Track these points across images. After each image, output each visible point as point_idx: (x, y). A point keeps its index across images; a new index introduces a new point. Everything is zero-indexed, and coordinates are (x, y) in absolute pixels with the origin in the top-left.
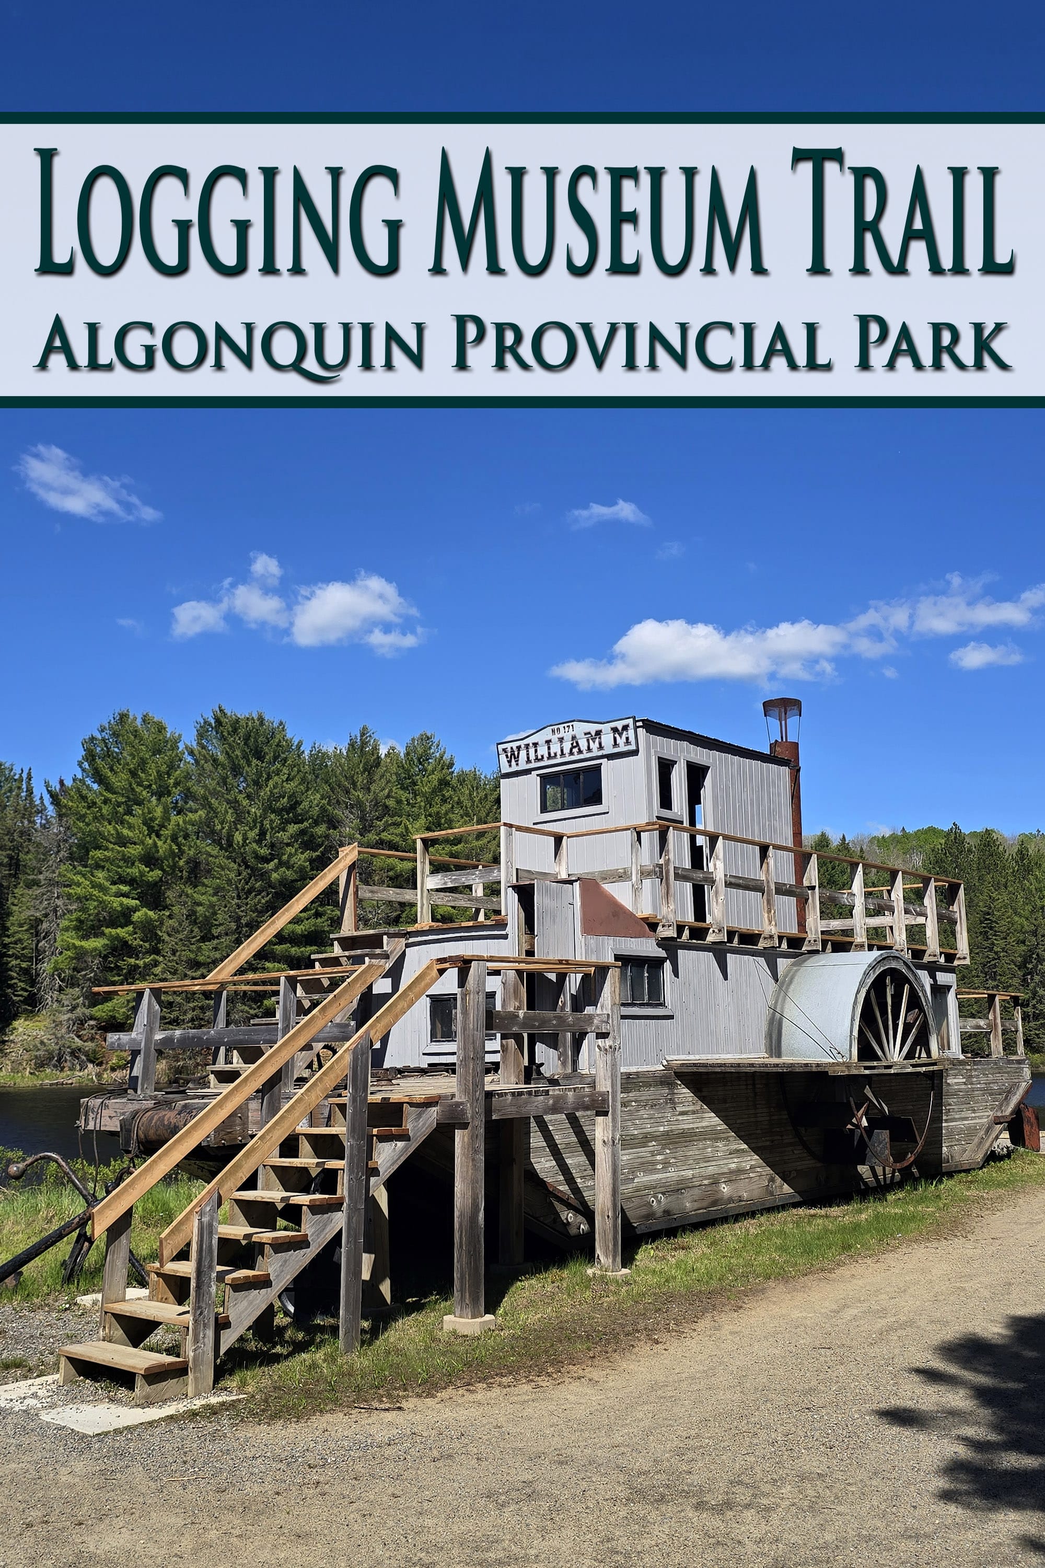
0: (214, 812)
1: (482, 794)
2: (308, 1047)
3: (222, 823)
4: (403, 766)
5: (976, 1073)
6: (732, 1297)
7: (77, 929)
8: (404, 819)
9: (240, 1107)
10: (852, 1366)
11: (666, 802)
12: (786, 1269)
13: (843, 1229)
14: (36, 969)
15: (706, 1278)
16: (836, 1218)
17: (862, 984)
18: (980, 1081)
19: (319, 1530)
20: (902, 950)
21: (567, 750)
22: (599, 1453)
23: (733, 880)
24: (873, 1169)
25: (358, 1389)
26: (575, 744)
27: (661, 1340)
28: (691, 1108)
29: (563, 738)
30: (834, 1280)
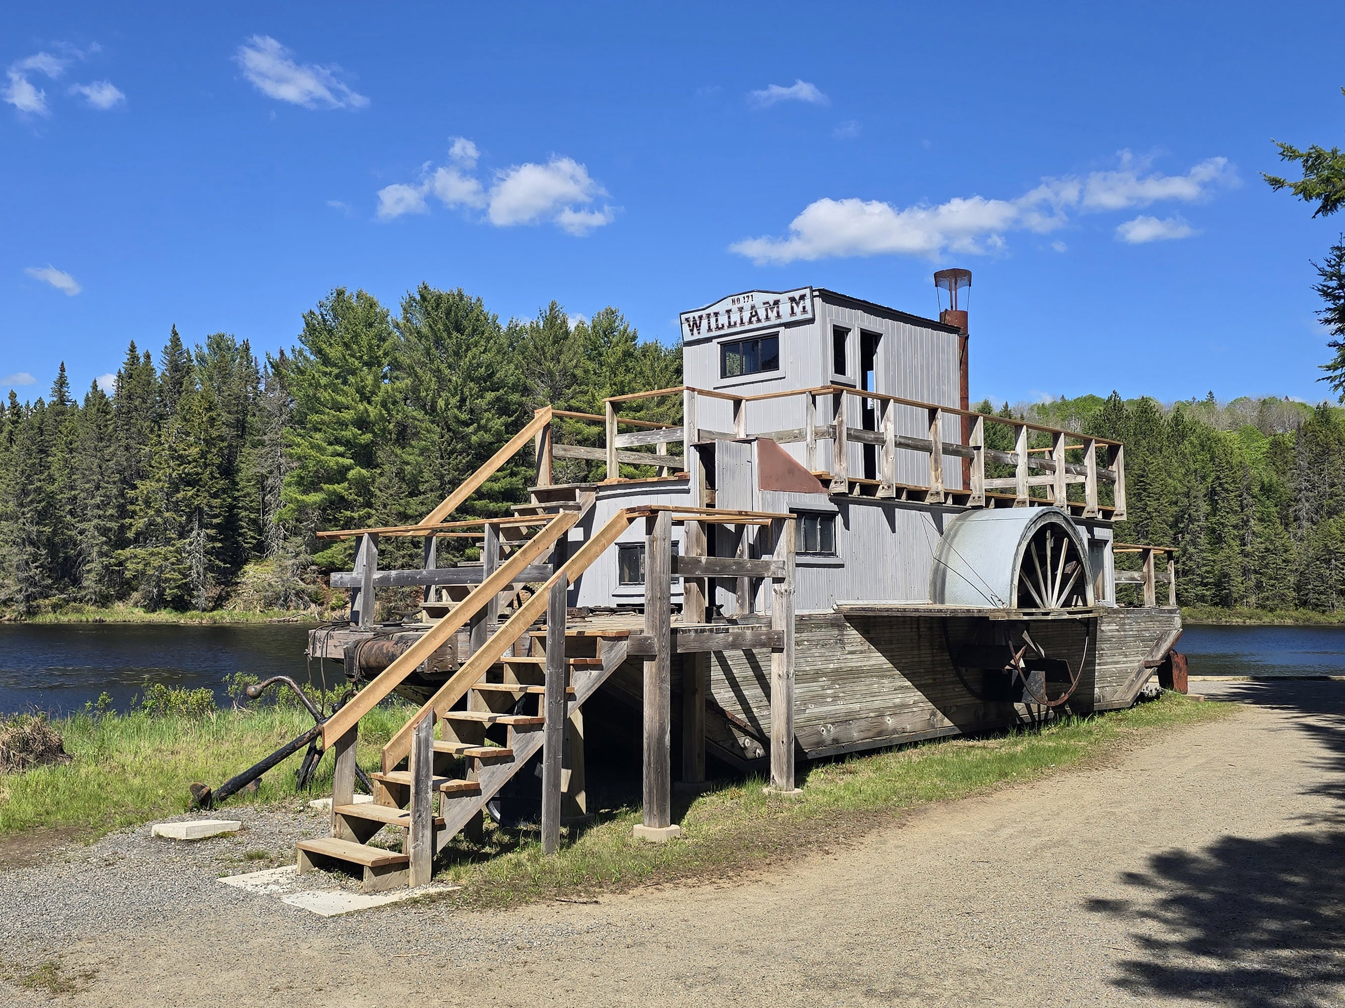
0: (419, 381)
1: (663, 364)
2: (509, 587)
3: (427, 391)
4: (590, 338)
5: (1129, 621)
6: (897, 816)
7: (299, 484)
8: (591, 389)
9: (450, 639)
10: (1008, 877)
11: (840, 367)
12: (947, 792)
13: (1000, 759)
14: (263, 520)
15: (872, 799)
16: (993, 749)
17: (1023, 537)
18: (1133, 628)
19: (528, 1001)
20: (1062, 507)
21: (746, 320)
22: (776, 945)
23: (903, 441)
24: (1028, 707)
25: (559, 885)
26: (754, 313)
27: (831, 851)
28: (859, 648)
29: (742, 308)
30: (991, 803)
